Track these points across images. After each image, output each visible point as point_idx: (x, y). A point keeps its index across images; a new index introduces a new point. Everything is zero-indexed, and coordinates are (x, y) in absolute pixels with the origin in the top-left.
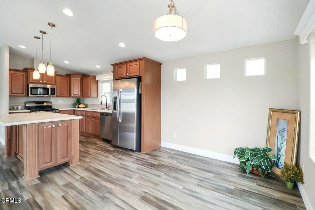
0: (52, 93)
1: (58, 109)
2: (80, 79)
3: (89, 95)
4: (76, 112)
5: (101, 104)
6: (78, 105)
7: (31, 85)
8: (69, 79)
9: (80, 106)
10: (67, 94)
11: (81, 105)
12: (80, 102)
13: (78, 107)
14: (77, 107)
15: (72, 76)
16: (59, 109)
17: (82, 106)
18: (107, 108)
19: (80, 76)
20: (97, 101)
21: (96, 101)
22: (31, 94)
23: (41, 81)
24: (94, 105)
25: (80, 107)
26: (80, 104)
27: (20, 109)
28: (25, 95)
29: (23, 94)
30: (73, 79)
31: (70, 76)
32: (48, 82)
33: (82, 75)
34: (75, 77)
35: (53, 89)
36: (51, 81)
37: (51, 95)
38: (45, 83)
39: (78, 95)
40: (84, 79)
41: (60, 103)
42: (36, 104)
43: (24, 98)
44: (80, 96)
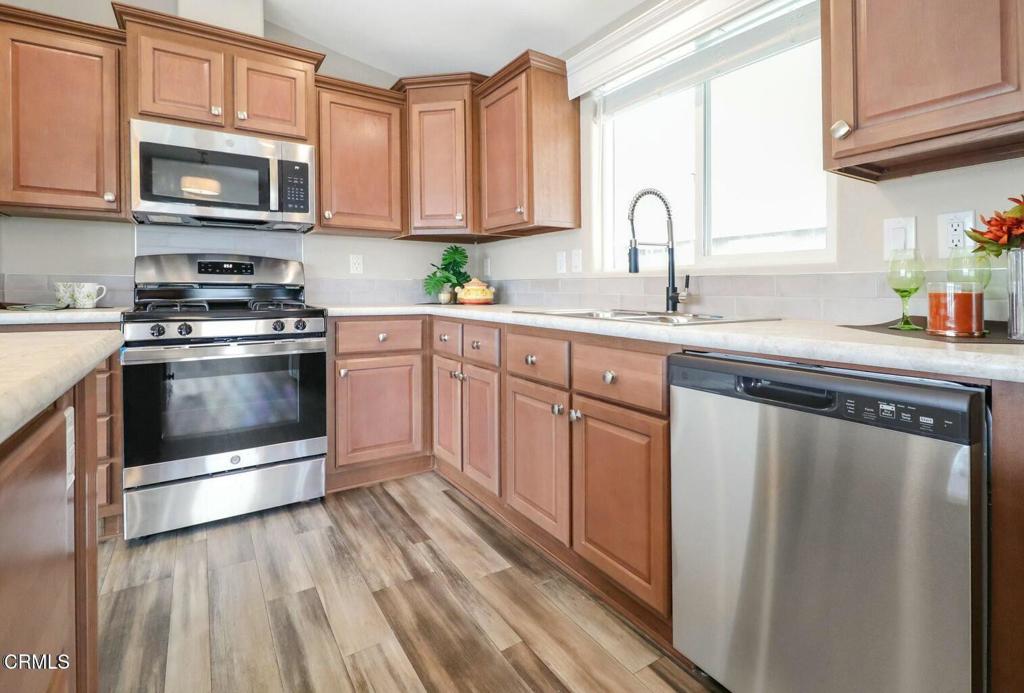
0: (291, 194)
1: (319, 306)
2: (458, 105)
3: (524, 210)
4: (437, 330)
5: (634, 268)
6: (454, 286)
7: (142, 131)
8: (395, 112)
9: (461, 294)
10: (385, 212)
11: (467, 287)
12: (462, 270)
13: (454, 300)
14: (444, 297)
15: (412, 96)
16: (333, 311)
17: (472, 291)
18: (673, 302)
19: (465, 90)
20: (569, 258)
21: (562, 257)
22: (147, 193)
23: (217, 110)
24: (553, 284)
25: (463, 303)
26: (463, 279)
27: (90, 303)
28: (114, 206)
29: (98, 194)
30: (420, 112)
31: (405, 92)
32: (269, 118)
33: (471, 79)
34: (431, 101)
35: (297, 168)
36: (288, 118)
37: (282, 208)
38: (244, 125)
39: (451, 216)
40: (487, 107)
41: (352, 272)
42: (200, 272)
43: (136, 231)
44: (463, 224)
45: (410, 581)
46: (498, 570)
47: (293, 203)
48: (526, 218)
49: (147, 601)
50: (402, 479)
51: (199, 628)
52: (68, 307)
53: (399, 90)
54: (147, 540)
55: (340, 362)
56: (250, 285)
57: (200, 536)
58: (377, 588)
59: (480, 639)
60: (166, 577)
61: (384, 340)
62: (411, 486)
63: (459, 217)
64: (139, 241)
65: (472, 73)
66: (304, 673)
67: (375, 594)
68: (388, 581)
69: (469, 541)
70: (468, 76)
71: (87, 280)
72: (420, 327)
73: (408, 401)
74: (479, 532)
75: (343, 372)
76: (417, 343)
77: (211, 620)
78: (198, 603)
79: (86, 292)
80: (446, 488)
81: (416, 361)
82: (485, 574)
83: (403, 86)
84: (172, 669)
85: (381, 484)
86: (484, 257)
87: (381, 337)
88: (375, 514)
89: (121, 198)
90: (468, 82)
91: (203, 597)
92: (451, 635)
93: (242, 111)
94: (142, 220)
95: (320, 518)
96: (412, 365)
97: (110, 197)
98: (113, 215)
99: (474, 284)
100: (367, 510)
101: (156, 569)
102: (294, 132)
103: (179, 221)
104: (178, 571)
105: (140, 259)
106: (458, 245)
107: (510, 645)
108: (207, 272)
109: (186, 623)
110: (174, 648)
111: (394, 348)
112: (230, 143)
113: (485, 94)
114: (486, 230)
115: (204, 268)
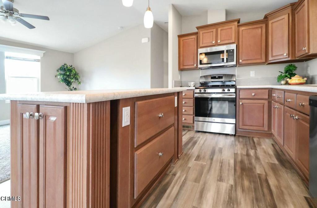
0: (230, 58)
2: (286, 17)
7: (200, 51)
9: (290, 81)
10: (260, 57)
11: (293, 78)
12: (293, 72)
13: (287, 83)
14: (283, 82)
15: (269, 18)
16: (239, 87)
17: (295, 80)
19: (289, 10)
22: (201, 63)
23: (214, 42)
25: (290, 84)
26: (292, 75)
27: (193, 86)
28: (196, 67)
29: (193, 65)
30: (272, 23)
31: (267, 18)
32: (225, 40)
33: (291, 6)
34: (276, 18)
35: (231, 51)
36: (229, 38)
37: (227, 62)
38: (220, 43)
39: (283, 55)
40: (297, 13)
41: (251, 76)
42: (211, 79)
43: (201, 71)
44: (287, 56)
45: (244, 155)
46: (272, 162)
47: (230, 60)
48: (307, 52)
49: (195, 139)
50: (260, 138)
51: (201, 145)
52: (190, 87)
53: (266, 18)
54: (199, 132)
55: (240, 101)
56: (222, 81)
57: (207, 134)
58: (236, 152)
59: (254, 170)
60: (199, 137)
61: (254, 95)
62: (262, 140)
63: (285, 55)
64: (201, 73)
65: (291, 4)
66: (213, 157)
67: (235, 154)
68: (239, 152)
69: (269, 154)
70: (290, 5)
71: (192, 81)
72: (268, 92)
73: (262, 114)
74: (275, 155)
75: (241, 103)
76: (267, 97)
77: (203, 145)
78: (202, 142)
79: (192, 84)
80: (273, 143)
81: (266, 102)
82: (267, 161)
83: (266, 16)
84: (195, 148)
85: (253, 137)
86: (308, 66)
87: (253, 94)
88: (246, 142)
89: (197, 65)
90: (290, 7)
91: (203, 142)
92: (247, 166)
93: (219, 40)
94: (201, 69)
95: (232, 139)
96: (264, 104)
97: (195, 65)
98: (196, 69)
99: (296, 77)
100: (244, 141)
101: (198, 136)
102: (231, 41)
103: (207, 68)
104: (201, 137)
105: (201, 77)
106: (292, 63)
107: (261, 173)
108: (213, 79)
109: (199, 144)
110: (196, 146)
111: (258, 98)
112: (216, 49)
113: (296, 9)
114: (298, 57)
115: (213, 78)
